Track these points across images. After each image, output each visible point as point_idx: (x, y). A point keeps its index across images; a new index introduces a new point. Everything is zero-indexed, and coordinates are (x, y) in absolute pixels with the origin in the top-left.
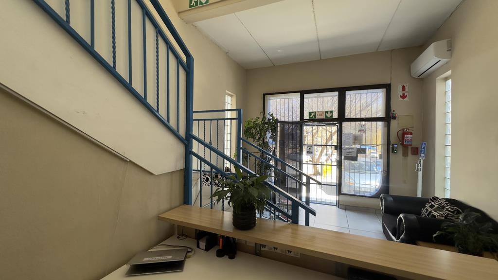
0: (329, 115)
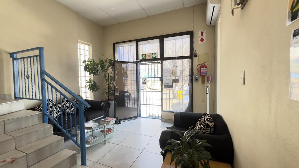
0: (154, 56)
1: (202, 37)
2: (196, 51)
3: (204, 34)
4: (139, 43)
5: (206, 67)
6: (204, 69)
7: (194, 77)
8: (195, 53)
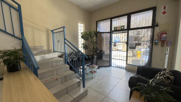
0: (123, 28)
1: (164, 10)
2: (157, 22)
3: (167, 8)
4: (113, 20)
5: (166, 34)
6: (165, 35)
7: (154, 42)
8: (157, 24)
